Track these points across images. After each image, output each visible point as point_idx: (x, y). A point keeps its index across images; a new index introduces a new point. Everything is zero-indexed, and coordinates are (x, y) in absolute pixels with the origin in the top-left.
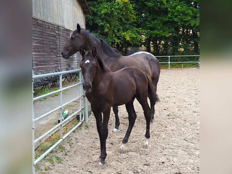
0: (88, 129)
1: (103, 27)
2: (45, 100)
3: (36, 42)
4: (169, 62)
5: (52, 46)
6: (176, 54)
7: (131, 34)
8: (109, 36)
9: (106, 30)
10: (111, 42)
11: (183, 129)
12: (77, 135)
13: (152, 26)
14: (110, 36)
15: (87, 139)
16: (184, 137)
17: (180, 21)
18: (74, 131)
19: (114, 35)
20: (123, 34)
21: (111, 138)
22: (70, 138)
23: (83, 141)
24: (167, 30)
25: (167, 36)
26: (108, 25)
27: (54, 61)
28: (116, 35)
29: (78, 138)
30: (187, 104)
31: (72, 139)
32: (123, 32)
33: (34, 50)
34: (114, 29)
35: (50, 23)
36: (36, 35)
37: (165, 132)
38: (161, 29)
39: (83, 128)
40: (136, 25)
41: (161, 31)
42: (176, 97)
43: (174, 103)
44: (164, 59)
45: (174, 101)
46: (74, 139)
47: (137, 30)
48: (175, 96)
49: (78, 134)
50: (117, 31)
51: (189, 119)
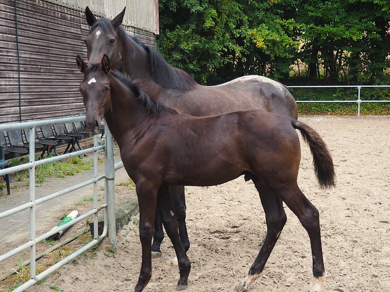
0: (115, 258)
1: (201, 16)
2: (39, 185)
3: (31, 49)
4: (359, 101)
5: (70, 60)
6: (378, 81)
7: (267, 32)
8: (215, 37)
9: (209, 23)
10: (220, 51)
11: (343, 264)
12: (80, 272)
13: (320, 15)
14: (218, 38)
15: (104, 280)
16: (338, 284)
17: (387, 4)
18: (74, 262)
19: (227, 35)
20: (250, 32)
21: (164, 279)
22: (61, 278)
23: (94, 285)
24: (356, 24)
25: (355, 38)
26: (214, 12)
27: (75, 95)
28: (232, 35)
29: (80, 277)
30: (372, 203)
31: (63, 281)
32: (249, 28)
33: (25, 68)
34: (227, 21)
35: (67, 6)
36: (30, 34)
37: (298, 269)
38: (341, 22)
39: (100, 254)
40: (282, 12)
41: (342, 27)
42: (351, 183)
43: (341, 200)
44: (348, 92)
45: (343, 193)
46: (70, 281)
47: (283, 24)
48: (351, 181)
49: (82, 268)
50: (234, 27)
51: (366, 239)
